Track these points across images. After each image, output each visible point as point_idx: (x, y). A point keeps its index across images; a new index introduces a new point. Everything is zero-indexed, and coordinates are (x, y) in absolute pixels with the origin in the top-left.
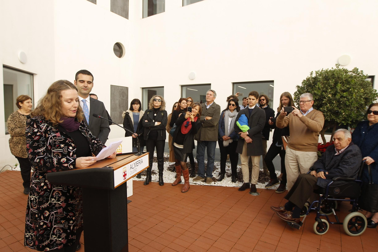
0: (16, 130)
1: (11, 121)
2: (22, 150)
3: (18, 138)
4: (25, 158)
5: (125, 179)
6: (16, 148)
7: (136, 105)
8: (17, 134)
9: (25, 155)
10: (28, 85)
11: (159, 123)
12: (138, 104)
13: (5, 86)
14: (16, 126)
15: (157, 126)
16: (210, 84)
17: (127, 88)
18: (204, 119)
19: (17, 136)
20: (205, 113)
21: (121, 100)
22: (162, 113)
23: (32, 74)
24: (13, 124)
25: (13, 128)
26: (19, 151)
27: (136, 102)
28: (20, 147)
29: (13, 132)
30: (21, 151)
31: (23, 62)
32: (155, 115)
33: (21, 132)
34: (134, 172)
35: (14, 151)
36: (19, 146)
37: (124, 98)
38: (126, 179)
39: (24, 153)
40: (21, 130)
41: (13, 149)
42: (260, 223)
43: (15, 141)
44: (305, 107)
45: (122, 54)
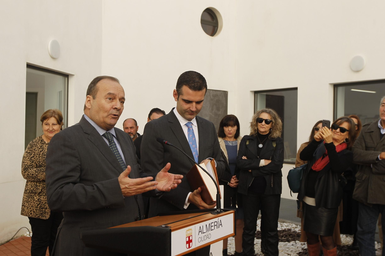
0: (30, 171)
1: (27, 154)
2: (39, 204)
3: (33, 183)
4: (45, 219)
5: (189, 247)
6: (31, 202)
7: (230, 128)
8: (30, 177)
9: (45, 214)
10: (60, 92)
11: (268, 162)
12: (235, 126)
13: (28, 94)
14: (33, 162)
15: (264, 166)
18: (376, 157)
19: (32, 182)
20: (377, 144)
21: (213, 116)
22: (273, 143)
23: (66, 76)
24: (29, 160)
25: (27, 166)
26: (36, 207)
27: (232, 123)
28: (37, 200)
29: (26, 173)
30: (39, 206)
31: (54, 57)
32: (261, 146)
33: (37, 175)
34: (206, 239)
35: (28, 208)
36: (35, 197)
37: (220, 113)
38: (190, 249)
39: (44, 209)
40: (37, 172)
41: (26, 203)
43: (28, 189)
45: (216, 28)
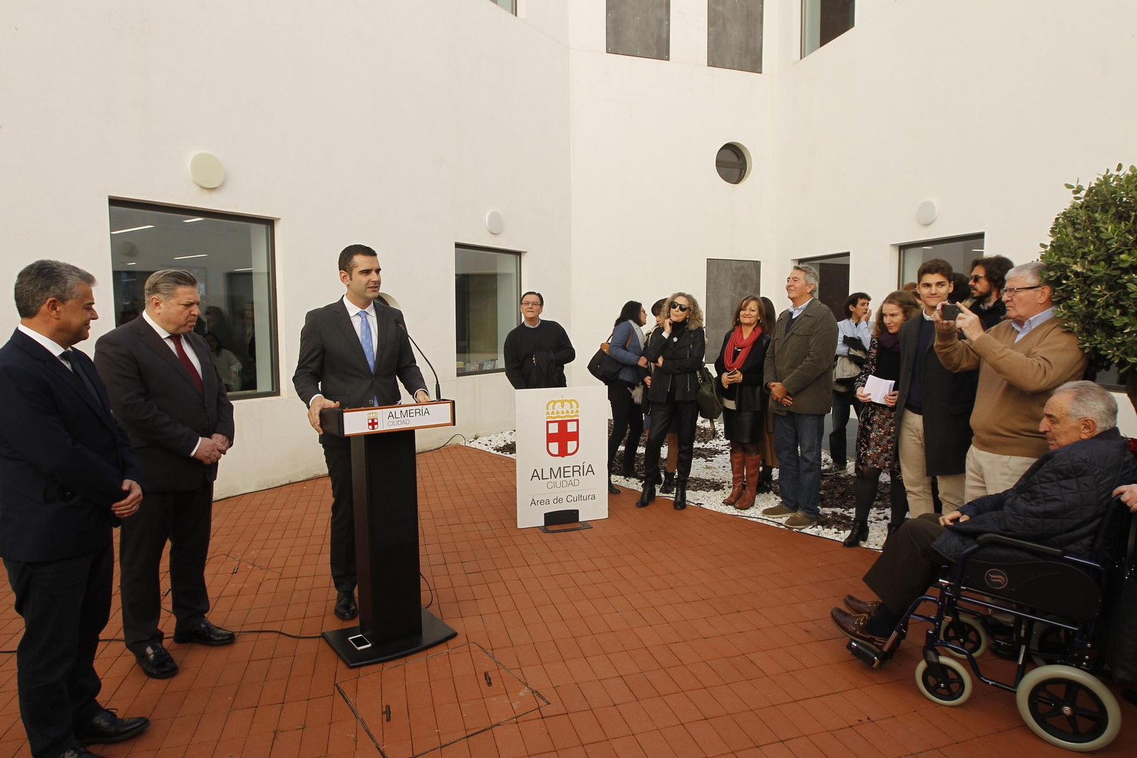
16: (981, 236)
17: (756, 265)
23: (518, 254)
31: (497, 232)
34: (401, 424)
42: (806, 631)
44: (1017, 309)
45: (743, 171)
